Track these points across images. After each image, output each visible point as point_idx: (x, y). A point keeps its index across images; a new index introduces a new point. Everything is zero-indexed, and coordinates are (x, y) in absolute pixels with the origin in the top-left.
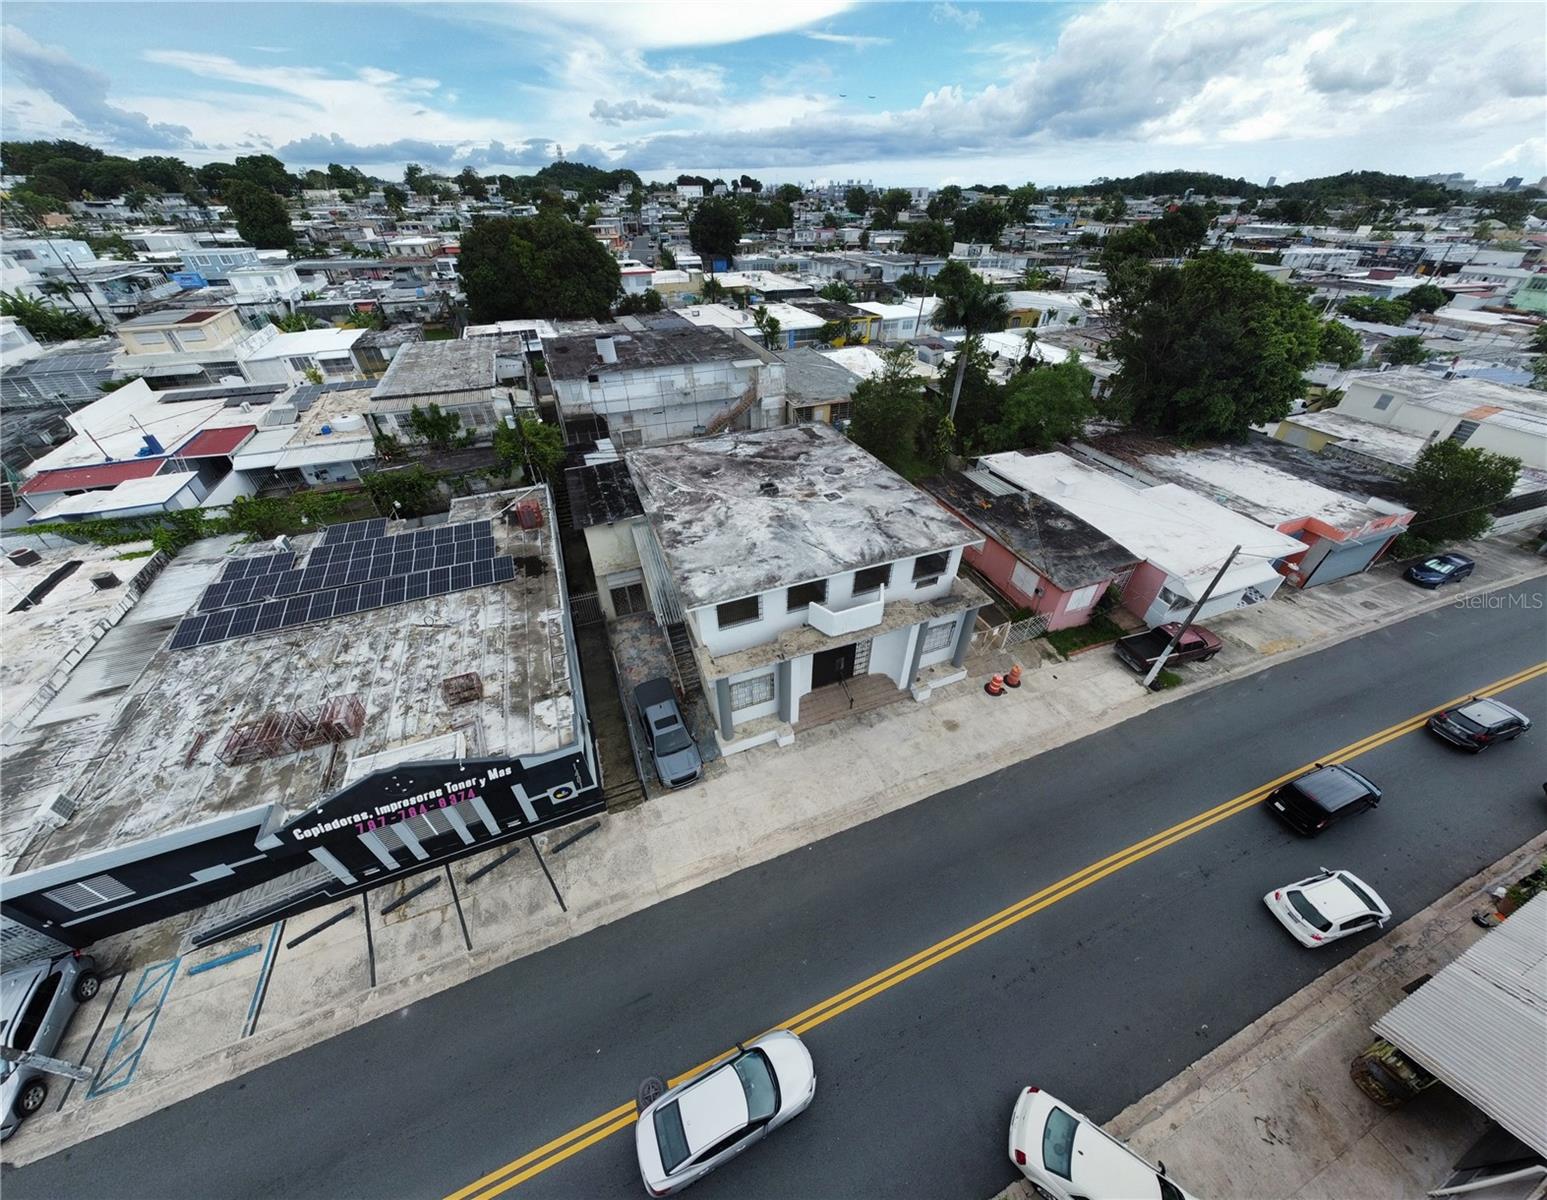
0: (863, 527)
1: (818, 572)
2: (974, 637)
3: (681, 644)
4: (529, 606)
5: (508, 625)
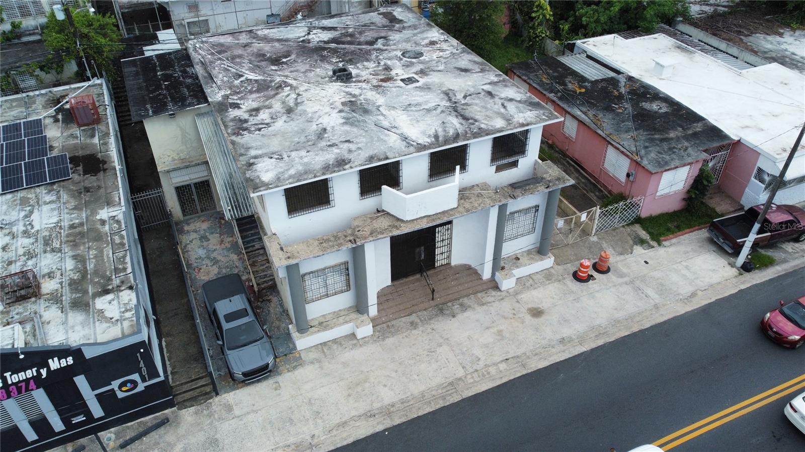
0: (439, 110)
1: (389, 154)
2: (560, 223)
3: (253, 241)
4: (87, 204)
5: (66, 224)
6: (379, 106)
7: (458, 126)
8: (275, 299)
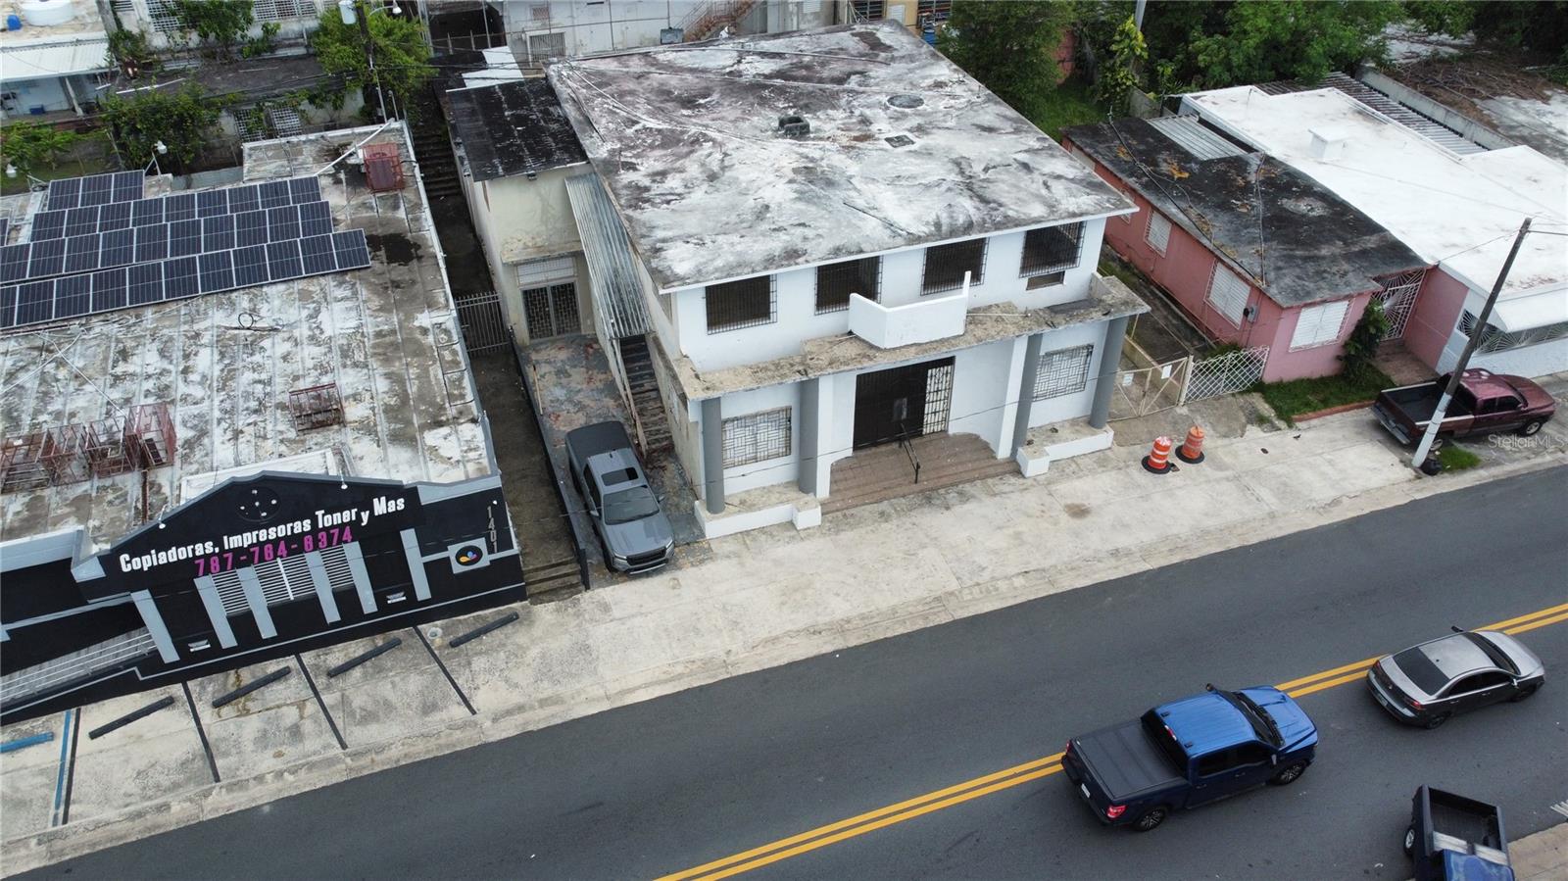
1: (867, 247)
2: (1127, 379)
4: (398, 305)
5: (370, 330)
6: (851, 177)
7: (972, 211)
8: (671, 467)
